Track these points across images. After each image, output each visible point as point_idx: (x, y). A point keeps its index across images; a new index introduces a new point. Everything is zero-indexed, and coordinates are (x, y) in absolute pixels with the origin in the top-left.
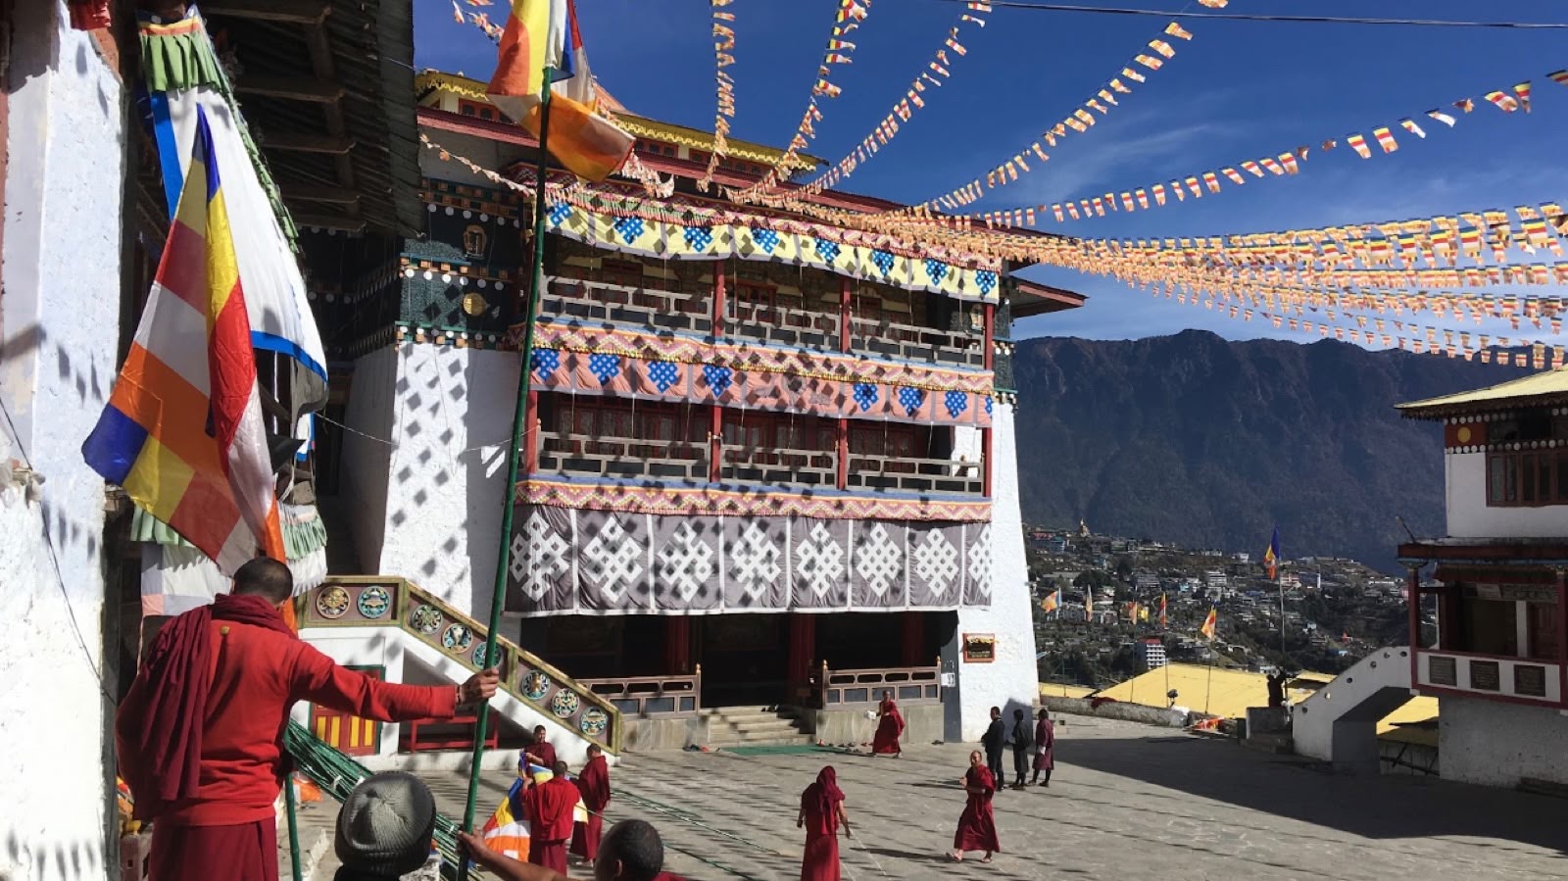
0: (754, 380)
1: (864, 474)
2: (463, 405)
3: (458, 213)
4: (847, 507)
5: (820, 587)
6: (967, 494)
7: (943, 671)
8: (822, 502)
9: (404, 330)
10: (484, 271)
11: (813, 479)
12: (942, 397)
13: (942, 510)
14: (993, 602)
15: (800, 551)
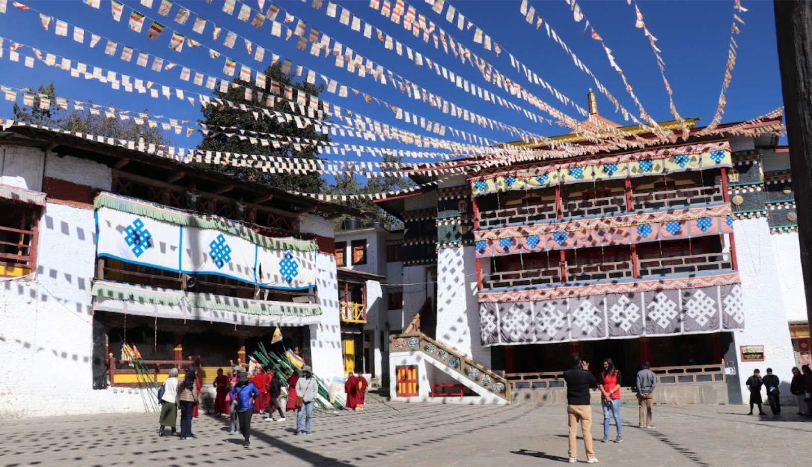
0: (579, 234)
1: (649, 269)
2: (462, 267)
3: (455, 197)
4: (639, 286)
5: (626, 326)
6: (720, 270)
7: (726, 366)
8: (625, 284)
9: (439, 245)
10: (466, 216)
11: (619, 275)
12: (695, 223)
13: (701, 281)
14: (746, 326)
15: (612, 310)
